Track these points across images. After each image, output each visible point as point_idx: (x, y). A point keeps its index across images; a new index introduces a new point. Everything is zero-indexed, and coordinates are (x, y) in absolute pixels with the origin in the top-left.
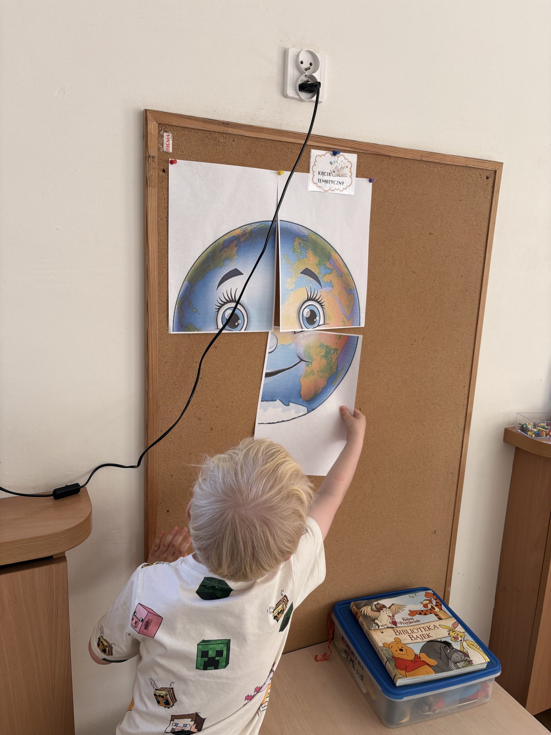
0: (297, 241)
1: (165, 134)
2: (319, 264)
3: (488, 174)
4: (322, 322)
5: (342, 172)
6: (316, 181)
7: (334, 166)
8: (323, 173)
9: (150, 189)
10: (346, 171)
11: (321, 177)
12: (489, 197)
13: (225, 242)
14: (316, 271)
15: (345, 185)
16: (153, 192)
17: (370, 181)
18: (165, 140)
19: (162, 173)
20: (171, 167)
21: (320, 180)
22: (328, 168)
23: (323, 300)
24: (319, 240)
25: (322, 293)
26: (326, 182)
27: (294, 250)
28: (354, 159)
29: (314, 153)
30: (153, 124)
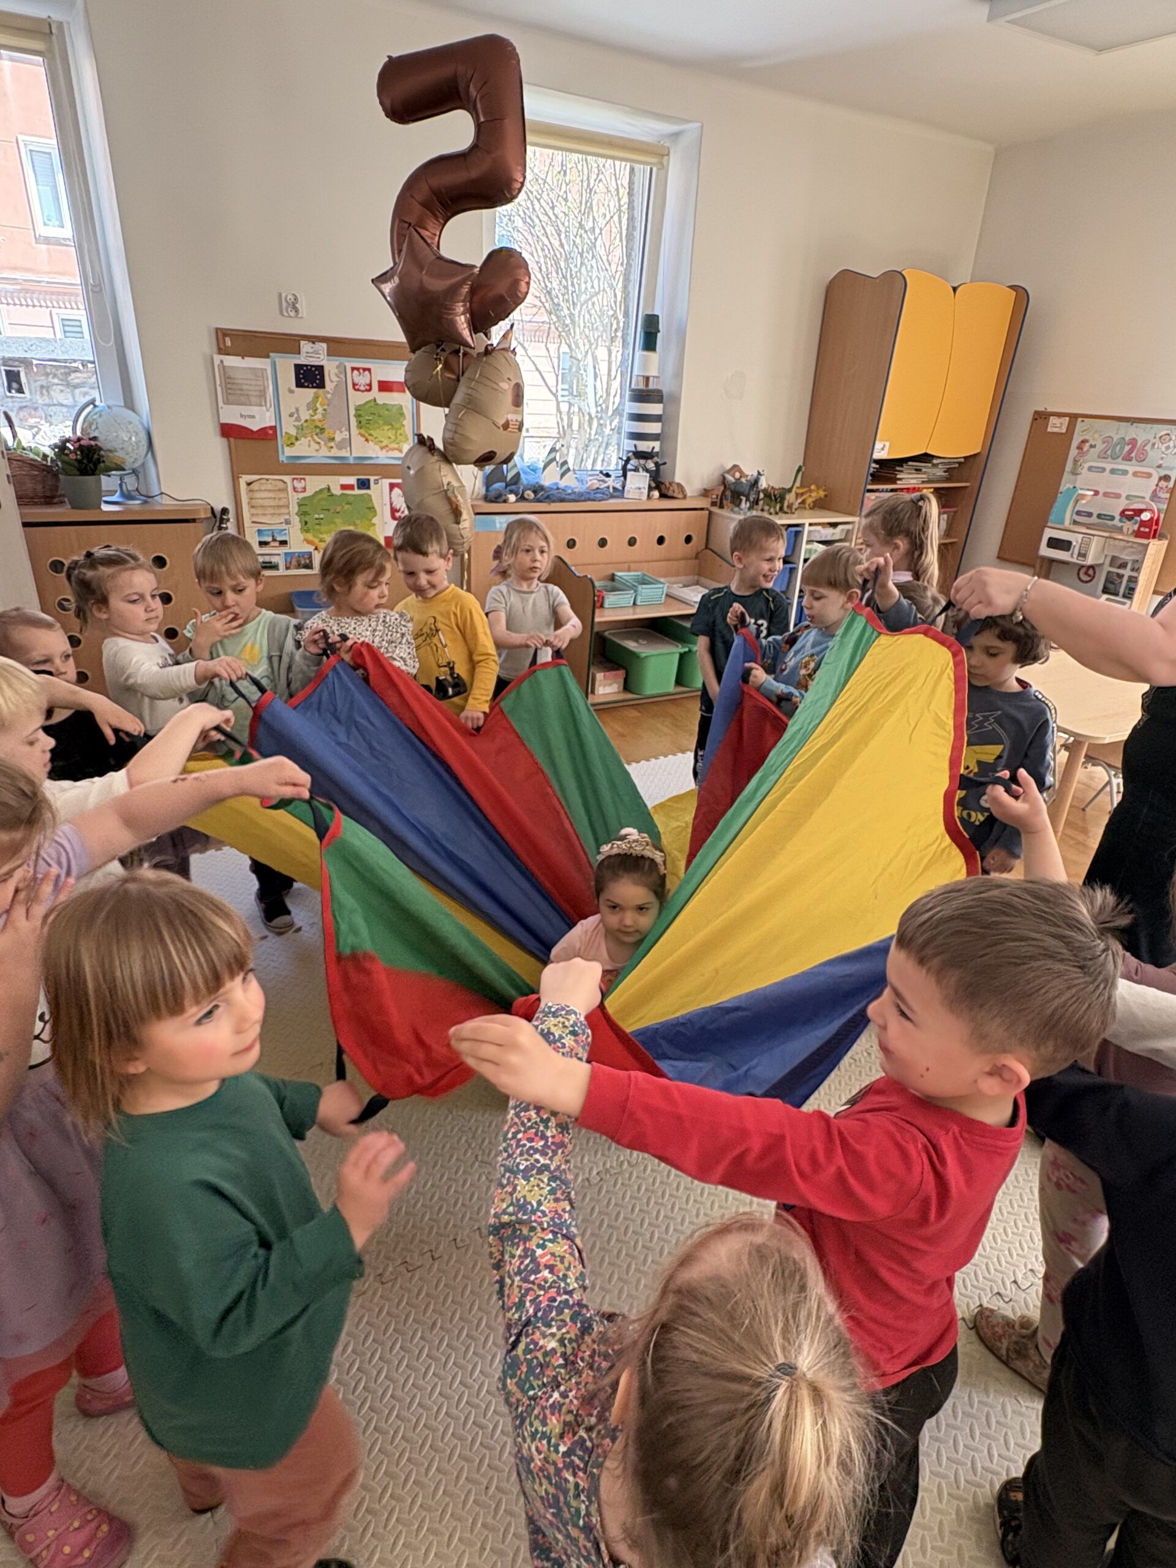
1: (227, 338)
5: (318, 352)
7: (313, 348)
8: (308, 353)
10: (321, 352)
15: (321, 359)
18: (226, 343)
28: (324, 345)
29: (302, 343)
30: (220, 334)
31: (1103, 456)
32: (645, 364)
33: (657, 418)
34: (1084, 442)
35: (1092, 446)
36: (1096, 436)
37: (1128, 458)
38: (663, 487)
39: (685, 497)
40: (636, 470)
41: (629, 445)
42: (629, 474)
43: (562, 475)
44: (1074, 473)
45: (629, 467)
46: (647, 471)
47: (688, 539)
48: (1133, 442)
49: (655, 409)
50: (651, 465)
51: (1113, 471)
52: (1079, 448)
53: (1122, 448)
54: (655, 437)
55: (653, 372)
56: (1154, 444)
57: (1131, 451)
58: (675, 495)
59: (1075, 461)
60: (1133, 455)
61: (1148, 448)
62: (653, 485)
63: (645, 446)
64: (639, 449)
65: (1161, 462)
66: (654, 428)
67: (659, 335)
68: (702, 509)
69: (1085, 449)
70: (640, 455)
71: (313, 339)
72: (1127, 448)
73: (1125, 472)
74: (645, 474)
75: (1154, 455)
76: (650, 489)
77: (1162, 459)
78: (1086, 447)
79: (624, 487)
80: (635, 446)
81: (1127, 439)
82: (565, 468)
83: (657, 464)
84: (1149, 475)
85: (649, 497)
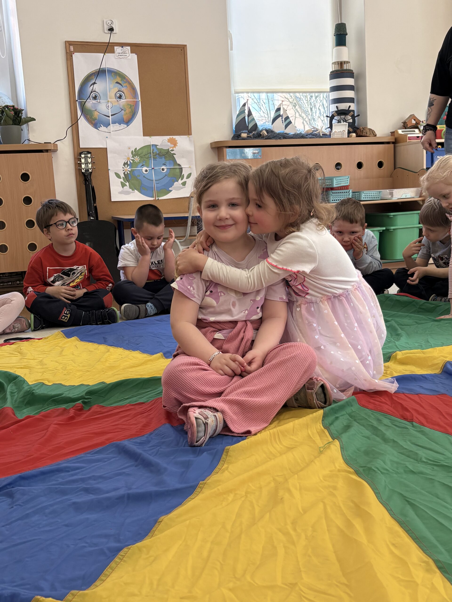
0: (113, 73)
1: (71, 47)
2: (121, 80)
3: (181, 49)
4: (124, 98)
5: (126, 52)
6: (117, 55)
7: (123, 51)
8: (119, 53)
9: (68, 61)
10: (127, 52)
11: (119, 54)
12: (184, 57)
13: (91, 74)
14: (121, 82)
15: (127, 56)
16: (69, 62)
17: (136, 54)
18: (71, 48)
19: (71, 57)
20: (73, 55)
21: (118, 55)
22: (121, 52)
23: (124, 91)
24: (121, 73)
25: (123, 89)
26: (121, 55)
27: (112, 76)
28: (129, 48)
29: (115, 47)
30: (67, 44)
32: (339, 54)
33: (350, 88)
38: (358, 131)
39: (375, 136)
40: (339, 122)
41: (333, 108)
42: (333, 125)
43: (286, 126)
45: (334, 121)
46: (346, 121)
47: (380, 164)
49: (349, 81)
50: (349, 117)
54: (351, 100)
55: (345, 59)
58: (368, 135)
62: (351, 130)
63: (344, 106)
64: (339, 109)
66: (350, 94)
67: (347, 36)
68: (388, 143)
70: (341, 113)
71: (122, 45)
74: (345, 123)
76: (349, 132)
79: (331, 132)
80: (337, 107)
82: (287, 121)
83: (353, 117)
85: (348, 137)
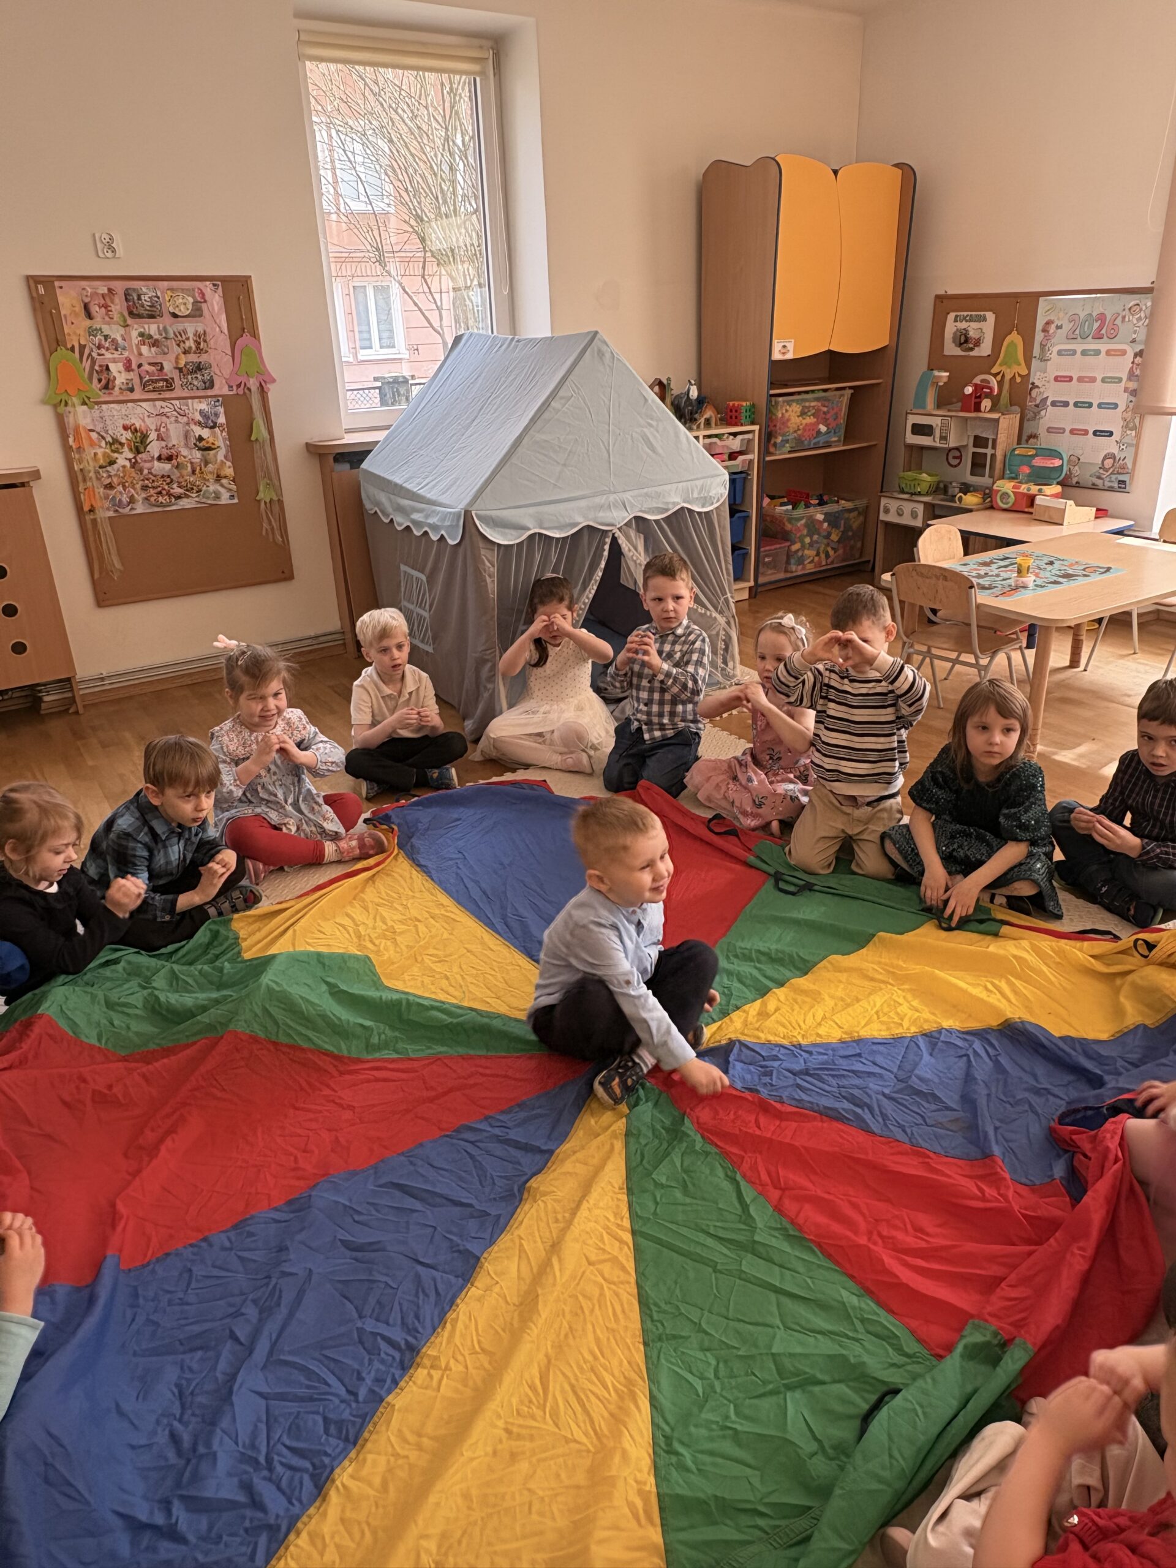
1: (39, 286)
9: (36, 313)
16: (39, 314)
30: (31, 281)
31: (1071, 338)
34: (1048, 323)
35: (1059, 327)
36: (1061, 315)
37: (1098, 337)
44: (1043, 359)
48: (1102, 317)
51: (1084, 353)
52: (1044, 330)
53: (1091, 326)
56: (1124, 317)
57: (1100, 328)
59: (1043, 346)
60: (1103, 331)
61: (1118, 321)
65: (1134, 336)
69: (1051, 331)
72: (1096, 325)
73: (1097, 353)
75: (1125, 330)
77: (1135, 332)
78: (1053, 326)
81: (1094, 314)
84: (1123, 353)
